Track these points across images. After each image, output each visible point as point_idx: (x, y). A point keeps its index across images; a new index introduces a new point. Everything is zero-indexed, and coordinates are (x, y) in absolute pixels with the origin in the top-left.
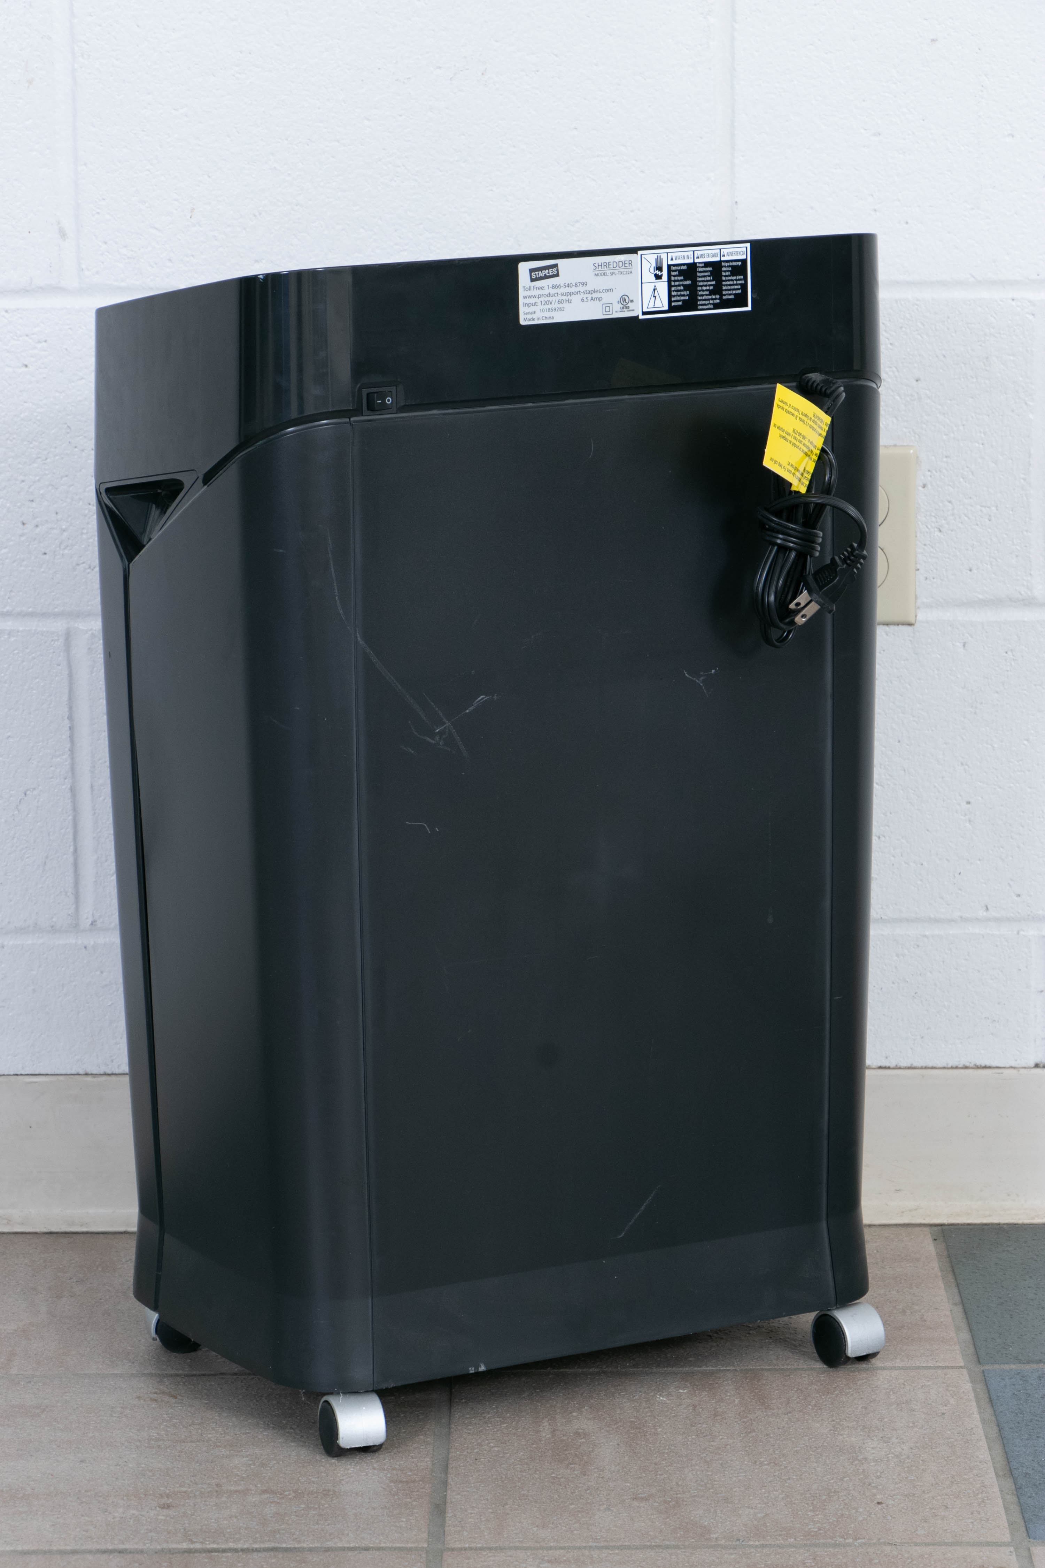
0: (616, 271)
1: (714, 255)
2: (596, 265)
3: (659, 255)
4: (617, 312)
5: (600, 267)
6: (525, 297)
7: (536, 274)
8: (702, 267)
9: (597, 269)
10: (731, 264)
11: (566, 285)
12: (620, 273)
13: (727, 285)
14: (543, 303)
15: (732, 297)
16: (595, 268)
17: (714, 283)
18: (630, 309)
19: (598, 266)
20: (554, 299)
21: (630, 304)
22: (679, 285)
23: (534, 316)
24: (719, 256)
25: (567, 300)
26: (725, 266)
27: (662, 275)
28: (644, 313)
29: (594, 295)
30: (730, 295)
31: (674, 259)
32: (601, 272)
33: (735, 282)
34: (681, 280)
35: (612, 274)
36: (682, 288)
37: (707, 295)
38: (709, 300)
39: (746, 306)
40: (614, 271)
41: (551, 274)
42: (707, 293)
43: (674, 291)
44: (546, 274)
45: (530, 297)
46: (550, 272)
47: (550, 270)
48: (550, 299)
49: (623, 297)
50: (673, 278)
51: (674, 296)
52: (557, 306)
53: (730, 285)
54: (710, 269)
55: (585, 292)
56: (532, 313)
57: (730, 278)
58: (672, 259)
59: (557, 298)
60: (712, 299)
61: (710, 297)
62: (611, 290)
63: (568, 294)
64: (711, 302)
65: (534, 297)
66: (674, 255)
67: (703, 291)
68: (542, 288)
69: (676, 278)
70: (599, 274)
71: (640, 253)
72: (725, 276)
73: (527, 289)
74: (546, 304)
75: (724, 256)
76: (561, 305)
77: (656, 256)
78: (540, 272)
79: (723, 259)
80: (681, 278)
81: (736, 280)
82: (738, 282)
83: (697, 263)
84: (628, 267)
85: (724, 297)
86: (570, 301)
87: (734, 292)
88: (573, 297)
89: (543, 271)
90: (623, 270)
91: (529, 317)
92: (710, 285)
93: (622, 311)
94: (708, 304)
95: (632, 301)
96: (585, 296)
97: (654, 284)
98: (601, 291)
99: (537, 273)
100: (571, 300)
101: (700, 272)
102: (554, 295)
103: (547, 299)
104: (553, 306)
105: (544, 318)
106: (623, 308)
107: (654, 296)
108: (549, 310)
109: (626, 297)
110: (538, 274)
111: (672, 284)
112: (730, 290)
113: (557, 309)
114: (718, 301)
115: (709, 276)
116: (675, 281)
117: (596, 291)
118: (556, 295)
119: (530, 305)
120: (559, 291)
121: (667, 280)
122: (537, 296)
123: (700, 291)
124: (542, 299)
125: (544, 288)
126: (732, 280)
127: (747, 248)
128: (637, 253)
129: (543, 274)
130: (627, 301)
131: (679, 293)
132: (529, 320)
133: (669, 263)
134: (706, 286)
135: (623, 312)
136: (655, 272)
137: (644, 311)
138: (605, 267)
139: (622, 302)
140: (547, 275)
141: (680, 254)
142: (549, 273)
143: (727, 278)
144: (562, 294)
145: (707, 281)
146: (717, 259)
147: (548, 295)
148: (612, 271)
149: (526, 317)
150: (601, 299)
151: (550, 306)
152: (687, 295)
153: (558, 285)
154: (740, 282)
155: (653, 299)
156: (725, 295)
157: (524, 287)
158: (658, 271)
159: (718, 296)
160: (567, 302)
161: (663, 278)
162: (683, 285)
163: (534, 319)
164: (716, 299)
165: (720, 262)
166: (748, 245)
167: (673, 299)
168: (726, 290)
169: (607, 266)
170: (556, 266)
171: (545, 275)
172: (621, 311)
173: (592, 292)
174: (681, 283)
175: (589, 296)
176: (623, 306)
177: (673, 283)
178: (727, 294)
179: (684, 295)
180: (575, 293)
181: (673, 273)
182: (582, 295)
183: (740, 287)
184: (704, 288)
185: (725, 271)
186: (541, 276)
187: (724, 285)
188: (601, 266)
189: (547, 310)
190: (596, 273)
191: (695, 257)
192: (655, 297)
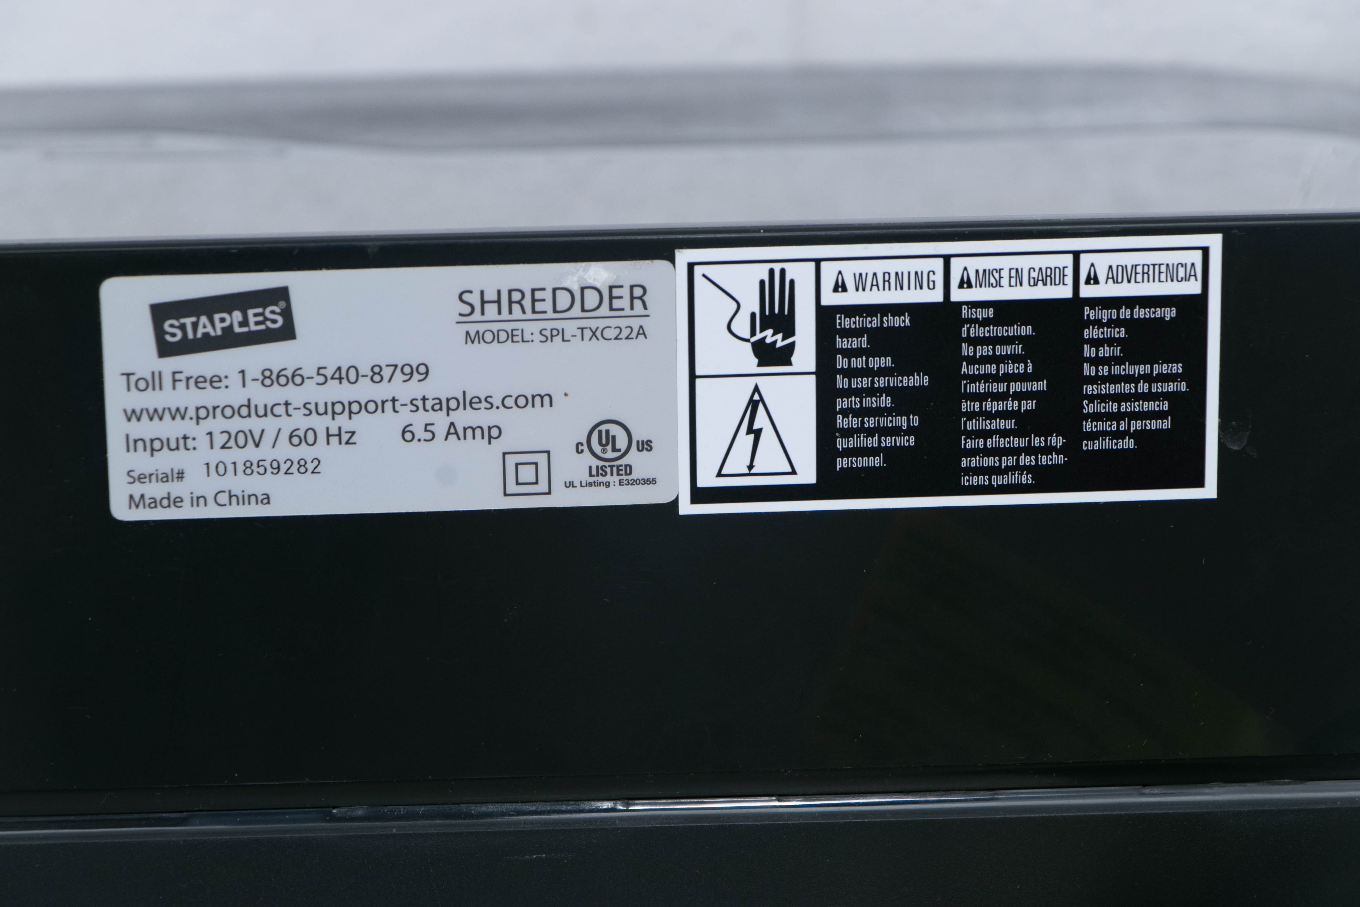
0: (570, 328)
1: (1046, 277)
2: (475, 299)
3: (777, 267)
4: (571, 485)
5: (491, 310)
6: (132, 415)
7: (183, 327)
8: (985, 323)
9: (477, 316)
10: (1125, 313)
11: (329, 373)
12: (588, 333)
13: (1103, 398)
14: (220, 440)
15: (1128, 443)
16: (467, 309)
17: (1041, 385)
18: (634, 476)
19: (483, 302)
20: (270, 424)
21: (634, 457)
22: (872, 392)
23: (176, 489)
24: (1069, 280)
25: (333, 431)
26: (1098, 323)
27: (791, 348)
28: (699, 495)
29: (463, 418)
30: (1118, 435)
31: (850, 284)
32: (495, 327)
33: (1143, 387)
34: (882, 372)
35: (548, 337)
36: (885, 401)
37: (1004, 433)
38: (1016, 452)
39: (1200, 483)
40: (559, 325)
41: (253, 328)
42: (1010, 424)
43: (845, 413)
44: (231, 326)
45: (156, 414)
46: (252, 320)
47: (251, 312)
48: (254, 424)
49: (604, 428)
50: (841, 362)
51: (848, 433)
52: (284, 451)
53: (1119, 398)
54: (1026, 330)
55: (416, 405)
56: (165, 478)
57: (1117, 370)
58: (840, 287)
59: (287, 425)
60: (1030, 450)
61: (1017, 442)
62: (545, 399)
63: (338, 408)
64: (1025, 460)
65: (179, 414)
66: (850, 270)
67: (989, 416)
68: (215, 381)
69: (858, 363)
70: (489, 337)
71: (684, 256)
72: (1096, 361)
73: (142, 385)
74: (232, 443)
75: (1093, 279)
76: (304, 452)
77: (762, 272)
78: (204, 319)
79: (1087, 291)
80: (885, 362)
81: (1149, 378)
82: (1157, 387)
83: (960, 304)
84: (628, 312)
85: (1087, 445)
86: (345, 437)
87: (1137, 425)
88: (361, 422)
89: (217, 317)
90: (602, 323)
91: (155, 490)
92: (1019, 396)
93: (598, 484)
94: (1008, 470)
95: (646, 446)
96: (419, 420)
97: (752, 381)
98: (497, 401)
99: (188, 321)
100: (353, 433)
101: (975, 342)
102: (269, 411)
103: (235, 424)
104: (265, 452)
105: (223, 498)
106: (601, 471)
107: (750, 430)
108: (248, 467)
109: (615, 430)
110: (195, 326)
111: (839, 385)
112: (1118, 417)
113: (284, 468)
114: (1058, 459)
115: (1015, 358)
116: (850, 373)
117: (472, 403)
118: (280, 410)
119: (157, 445)
120: (296, 395)
121: (813, 369)
122: (191, 413)
123: (971, 415)
124: (217, 424)
125: (225, 382)
126: (1129, 379)
127: (1205, 251)
128: (672, 260)
129: (219, 326)
130: (622, 443)
131: (870, 422)
132: (154, 503)
133: (825, 302)
134: (1002, 397)
135: (602, 488)
136: (759, 336)
137: (701, 483)
138: (516, 307)
139: (597, 449)
140: (237, 329)
141: (880, 267)
142: (244, 323)
143: (1104, 371)
144: (309, 409)
145: (1008, 378)
146: (1065, 292)
147: (244, 411)
148: (549, 325)
149: (137, 490)
150: (495, 432)
151: (252, 453)
152: (910, 431)
153: (289, 373)
154: (1171, 387)
155: (746, 441)
156: (1093, 436)
157: (128, 375)
158: (769, 332)
159: (1057, 441)
160: (334, 440)
161: (793, 359)
162: (888, 391)
163: (177, 502)
164: (1048, 450)
165: (1077, 302)
166: (1215, 242)
167: (841, 444)
168: (1097, 417)
169: (527, 303)
170: (282, 294)
171: (228, 330)
172: (590, 484)
173: (453, 404)
174: (881, 382)
175: (441, 421)
176: (601, 463)
177: (841, 382)
178: (1104, 434)
179: (896, 431)
180: (371, 407)
181: (841, 343)
182: (405, 417)
183: (1166, 406)
184: (993, 406)
185: (1096, 343)
186: (206, 335)
187: (1091, 398)
188: (498, 302)
189: (240, 468)
190: (473, 329)
191: (955, 281)
192: (757, 434)
